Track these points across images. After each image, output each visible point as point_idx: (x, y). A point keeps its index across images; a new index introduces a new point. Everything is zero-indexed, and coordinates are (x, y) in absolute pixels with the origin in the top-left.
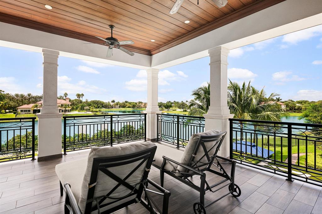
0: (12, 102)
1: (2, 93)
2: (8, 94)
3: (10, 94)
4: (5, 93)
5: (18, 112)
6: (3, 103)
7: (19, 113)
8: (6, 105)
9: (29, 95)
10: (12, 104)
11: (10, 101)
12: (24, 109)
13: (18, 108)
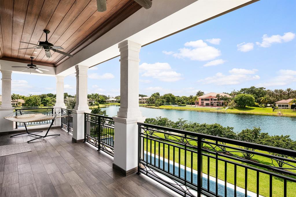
0: (272, 98)
1: (264, 90)
2: (269, 90)
3: (270, 90)
4: (266, 90)
5: (276, 106)
6: (263, 98)
7: (276, 108)
8: (266, 100)
9: (289, 90)
10: (272, 99)
11: (270, 96)
12: (281, 104)
13: (276, 102)
